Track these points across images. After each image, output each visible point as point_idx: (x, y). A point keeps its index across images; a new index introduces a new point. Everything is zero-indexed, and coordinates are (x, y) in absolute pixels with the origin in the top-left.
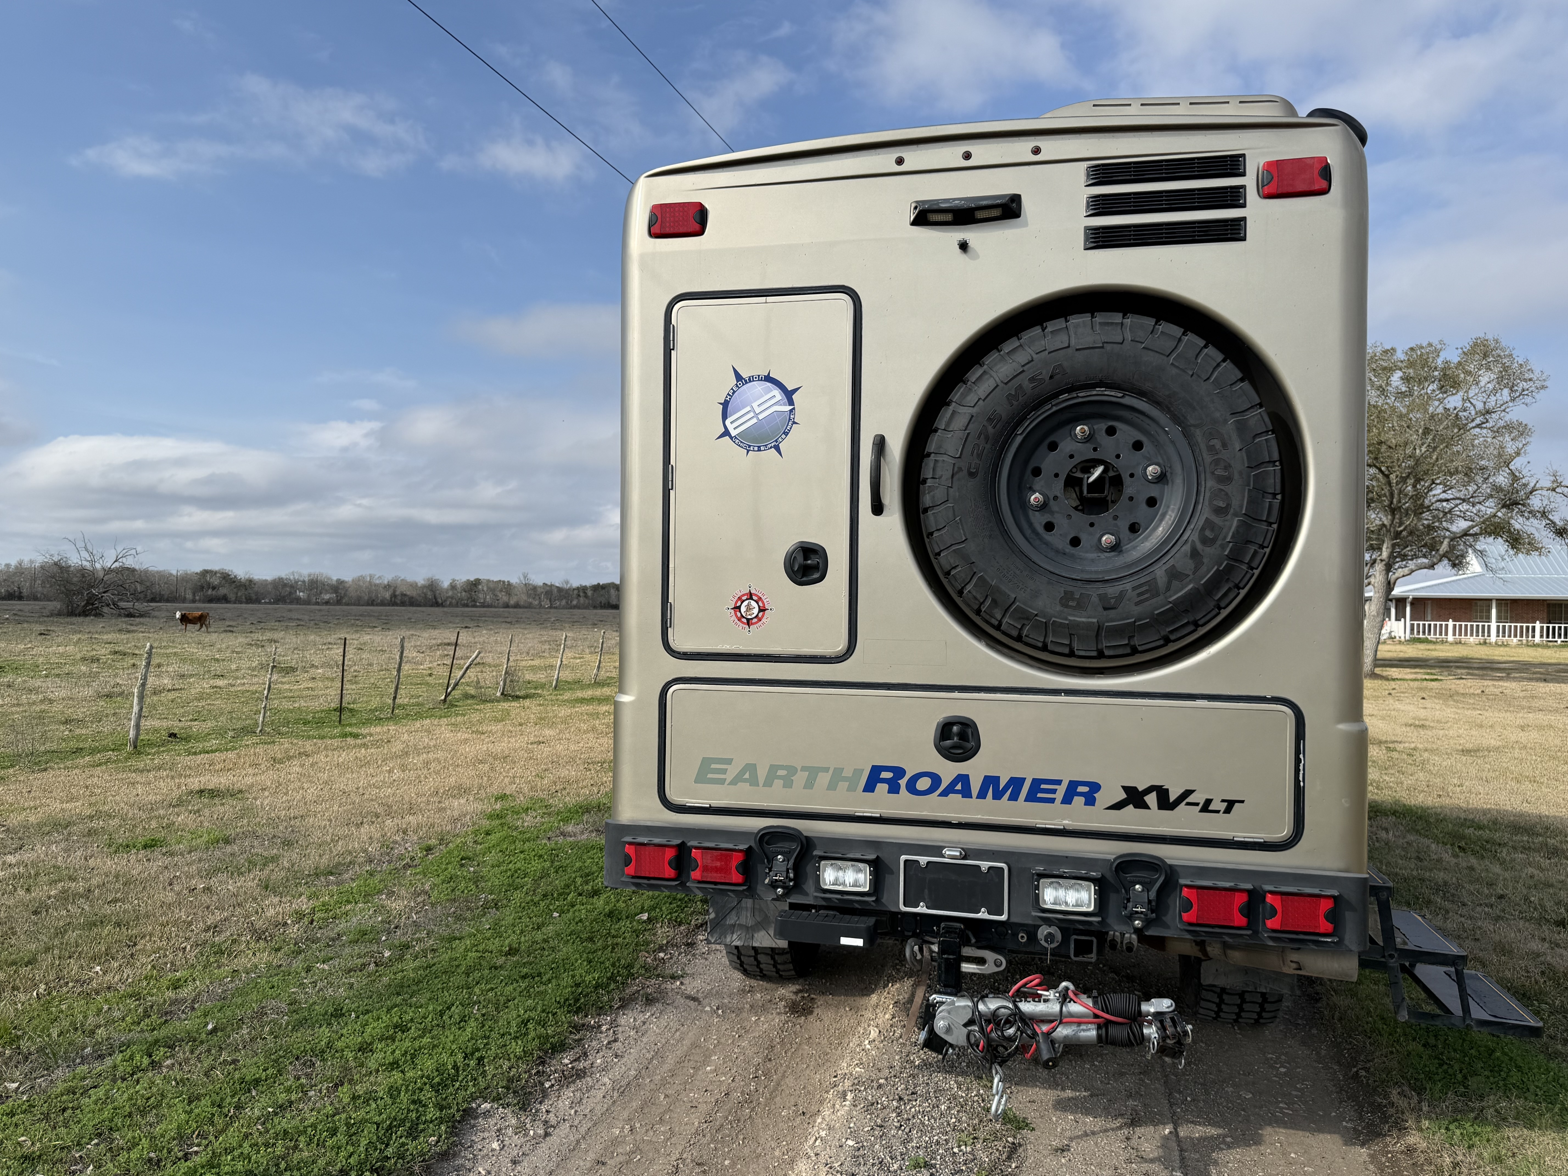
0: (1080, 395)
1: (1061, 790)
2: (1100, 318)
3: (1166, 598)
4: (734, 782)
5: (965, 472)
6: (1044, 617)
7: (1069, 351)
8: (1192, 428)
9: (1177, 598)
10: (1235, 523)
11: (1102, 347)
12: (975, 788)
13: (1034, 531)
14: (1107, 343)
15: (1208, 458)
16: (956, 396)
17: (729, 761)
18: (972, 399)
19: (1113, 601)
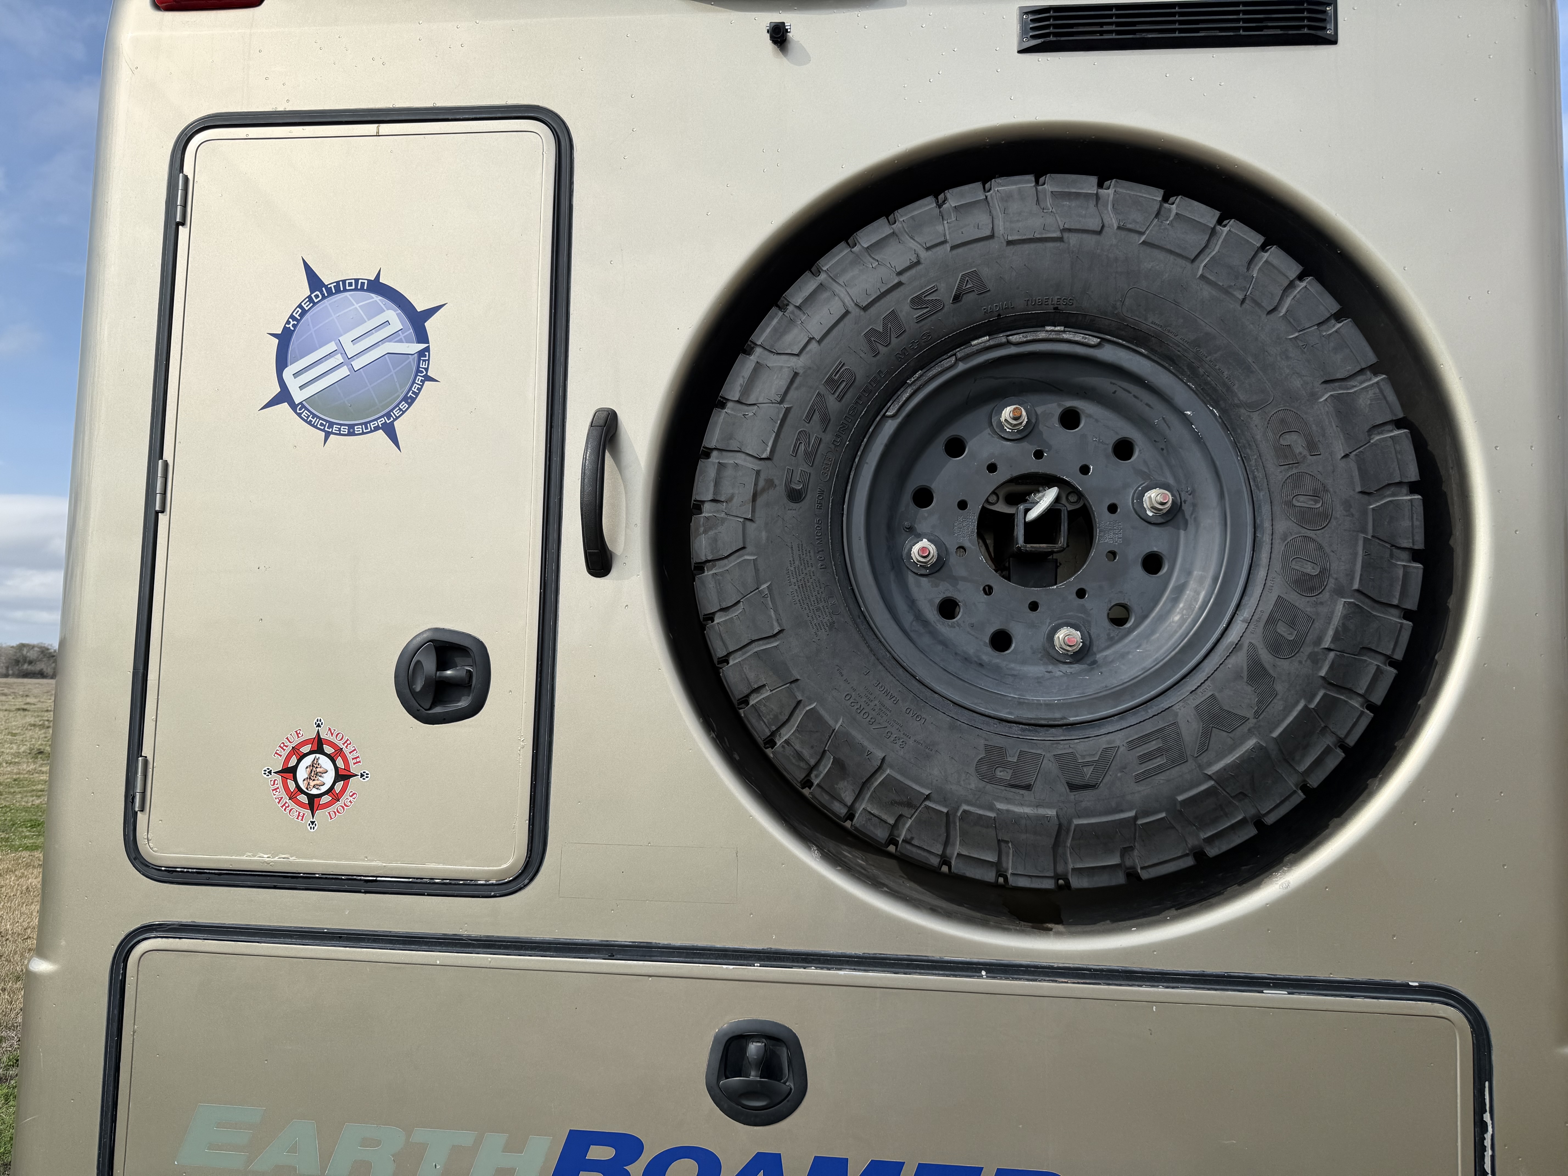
0: (1013, 339)
2: (1052, 184)
3: (1200, 767)
5: (780, 490)
6: (944, 801)
7: (994, 245)
8: (1243, 411)
9: (1224, 769)
10: (1339, 609)
11: (1060, 239)
13: (919, 617)
14: (1070, 230)
15: (1278, 474)
16: (763, 335)
18: (794, 338)
19: (1088, 771)
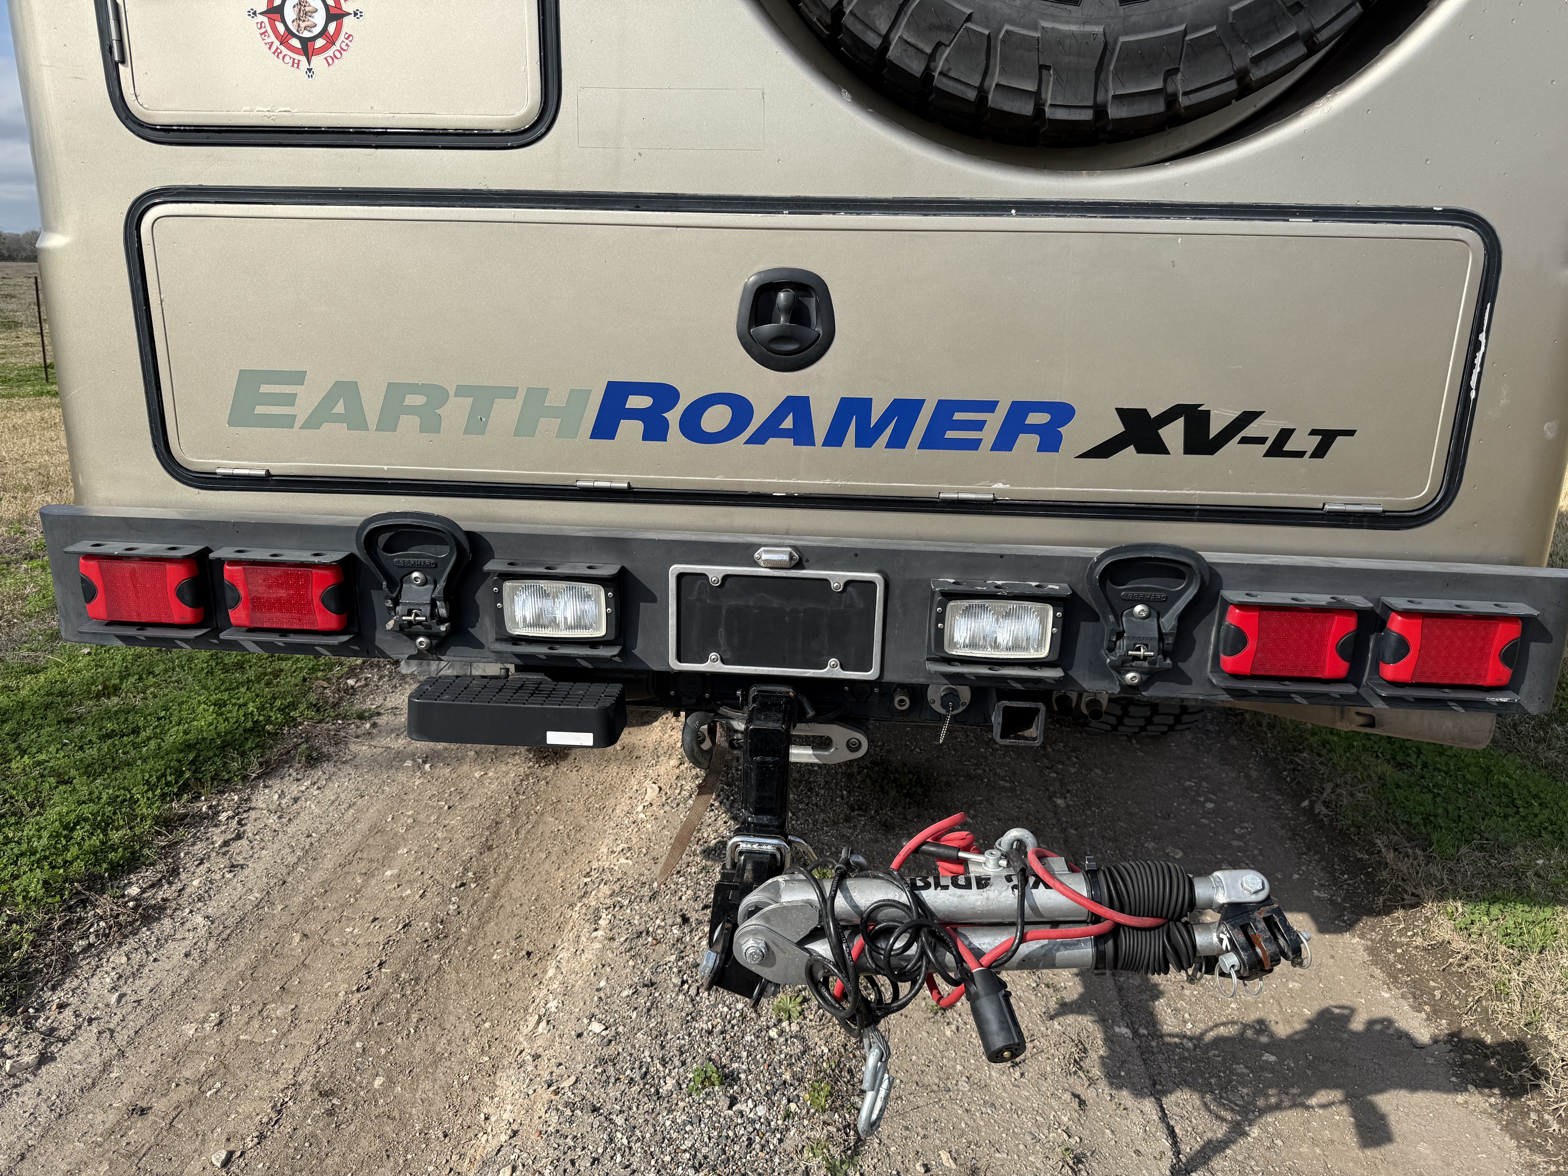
1: (994, 422)
4: (312, 423)
6: (986, 23)
12: (821, 423)
17: (298, 377)
